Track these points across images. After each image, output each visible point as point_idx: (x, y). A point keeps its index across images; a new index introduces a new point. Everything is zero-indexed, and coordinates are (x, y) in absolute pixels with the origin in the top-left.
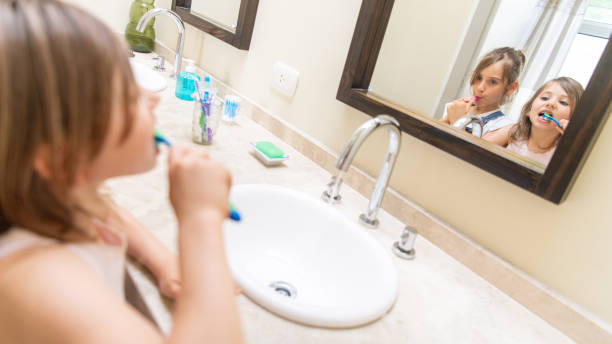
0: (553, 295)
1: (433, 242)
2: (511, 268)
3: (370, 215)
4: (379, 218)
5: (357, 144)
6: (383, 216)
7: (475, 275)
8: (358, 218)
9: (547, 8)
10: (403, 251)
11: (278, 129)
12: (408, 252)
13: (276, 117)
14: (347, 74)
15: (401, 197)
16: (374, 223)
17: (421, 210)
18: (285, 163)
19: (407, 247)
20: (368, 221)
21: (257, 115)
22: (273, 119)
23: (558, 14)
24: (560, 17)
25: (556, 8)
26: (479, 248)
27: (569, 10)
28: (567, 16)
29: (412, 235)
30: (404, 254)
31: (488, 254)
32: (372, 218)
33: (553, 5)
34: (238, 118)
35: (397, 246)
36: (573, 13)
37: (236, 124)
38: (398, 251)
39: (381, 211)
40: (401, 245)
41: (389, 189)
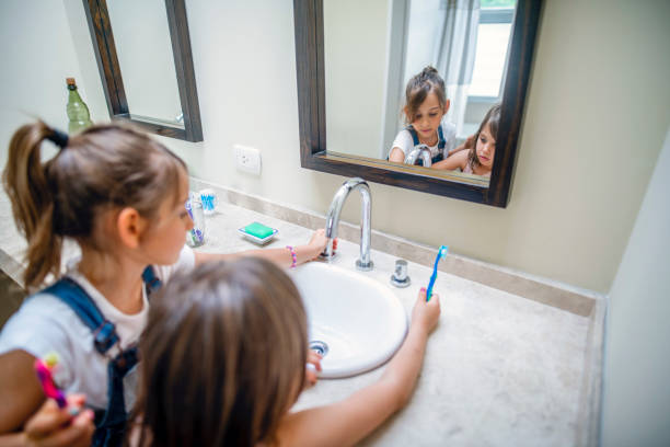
0: (521, 276)
1: (421, 263)
2: (485, 265)
3: (364, 258)
4: (373, 259)
5: (338, 210)
6: (376, 256)
7: (461, 279)
8: (354, 265)
9: (448, 9)
10: (400, 281)
11: (256, 206)
12: (404, 281)
13: (251, 195)
14: (305, 143)
15: (384, 235)
16: (370, 265)
17: (404, 241)
18: (276, 236)
19: (402, 277)
20: (364, 266)
21: (233, 198)
22: (249, 198)
23: (459, 12)
24: (461, 14)
25: (455, 8)
26: (457, 257)
27: (467, 7)
28: (466, 12)
29: (403, 267)
30: (402, 284)
31: (465, 259)
32: (366, 262)
33: (452, 5)
34: (217, 208)
35: (394, 278)
36: (470, 9)
37: (217, 214)
38: (396, 283)
39: (372, 250)
40: (398, 278)
41: (373, 231)
